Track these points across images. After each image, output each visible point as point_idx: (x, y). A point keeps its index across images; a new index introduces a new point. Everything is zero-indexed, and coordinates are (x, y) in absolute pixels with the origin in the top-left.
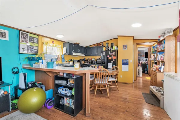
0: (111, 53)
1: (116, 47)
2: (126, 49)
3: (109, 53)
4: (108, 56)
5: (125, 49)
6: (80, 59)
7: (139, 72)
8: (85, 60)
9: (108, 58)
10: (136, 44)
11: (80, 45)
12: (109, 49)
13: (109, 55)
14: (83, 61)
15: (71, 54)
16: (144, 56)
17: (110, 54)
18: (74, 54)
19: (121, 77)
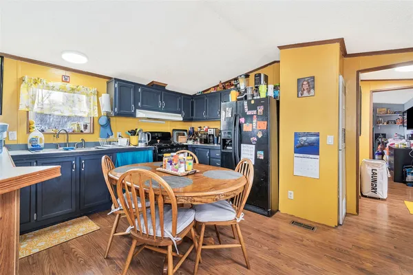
0: (251, 107)
1: (271, 87)
2: (309, 92)
3: (246, 110)
4: (242, 120)
5: (305, 93)
6: (174, 130)
7: (374, 181)
8: (190, 134)
9: (240, 126)
10: (358, 72)
11: (167, 88)
12: (246, 96)
13: (245, 115)
14: (184, 135)
15: (133, 115)
16: (403, 123)
17: (249, 113)
18: (140, 114)
19: (291, 194)
